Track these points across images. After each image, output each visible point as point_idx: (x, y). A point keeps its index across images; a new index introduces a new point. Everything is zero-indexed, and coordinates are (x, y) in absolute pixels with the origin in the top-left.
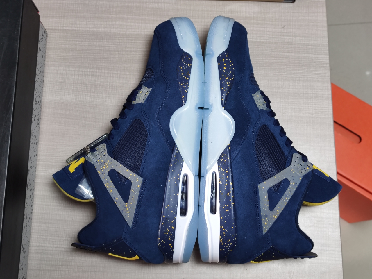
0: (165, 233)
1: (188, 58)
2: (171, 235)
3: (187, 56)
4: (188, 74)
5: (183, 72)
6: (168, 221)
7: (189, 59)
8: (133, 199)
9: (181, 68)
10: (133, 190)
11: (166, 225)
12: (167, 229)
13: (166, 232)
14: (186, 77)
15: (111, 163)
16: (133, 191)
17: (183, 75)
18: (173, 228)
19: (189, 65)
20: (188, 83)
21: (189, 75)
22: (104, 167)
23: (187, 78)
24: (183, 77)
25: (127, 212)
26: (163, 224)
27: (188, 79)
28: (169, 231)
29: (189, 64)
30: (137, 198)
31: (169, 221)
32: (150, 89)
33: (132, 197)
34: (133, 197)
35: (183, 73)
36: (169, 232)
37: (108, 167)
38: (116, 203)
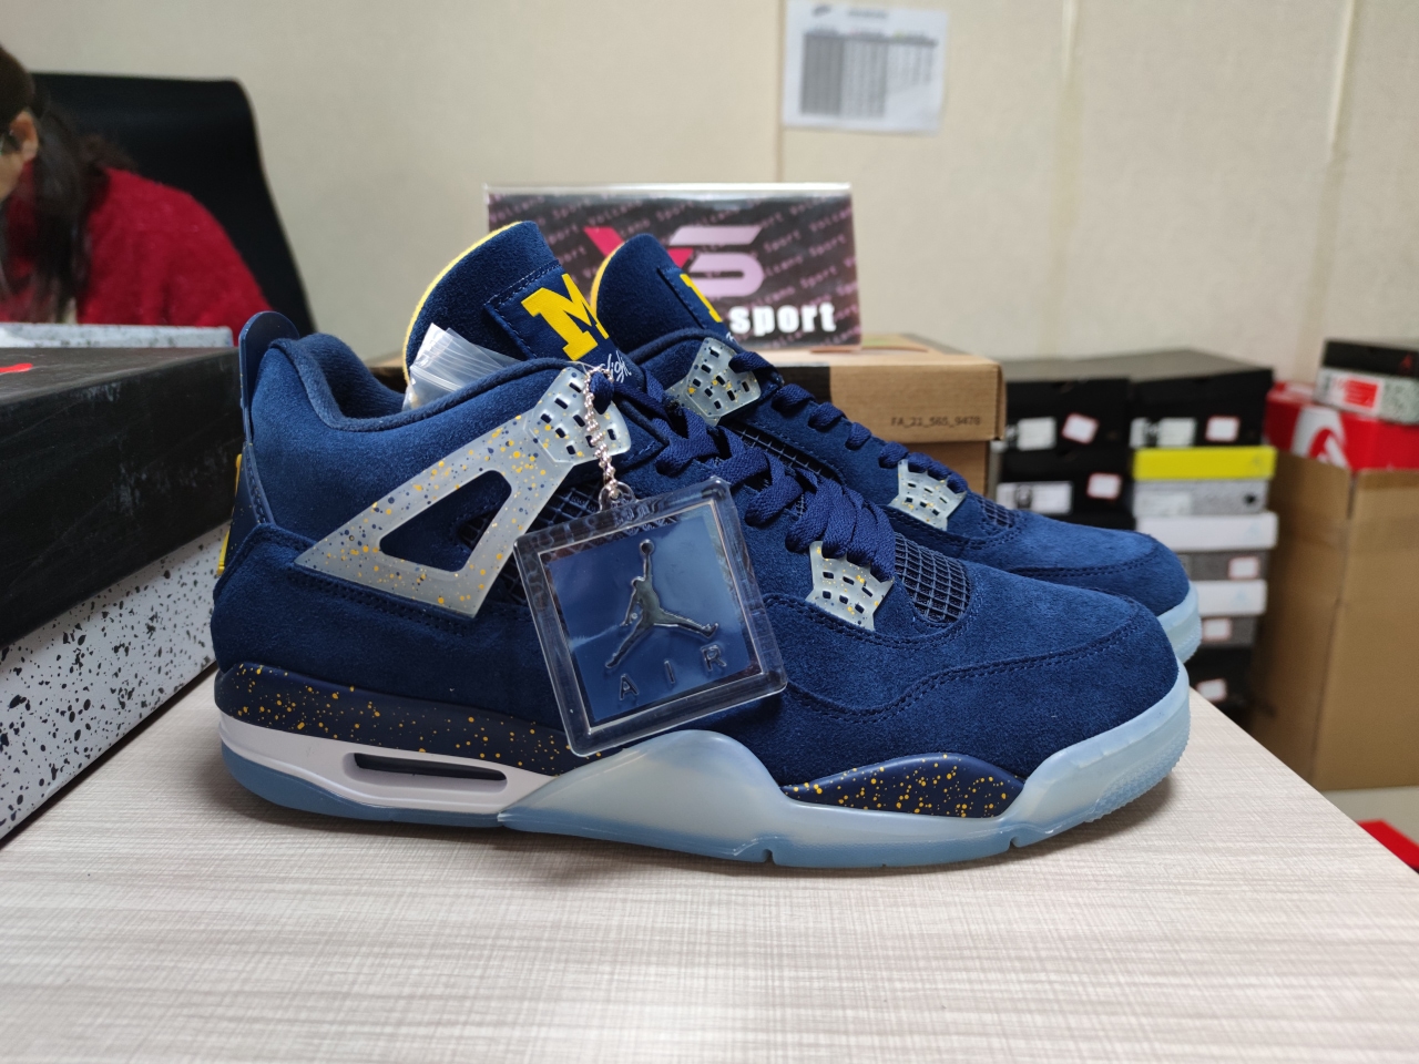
0: (279, 696)
1: (996, 798)
2: (277, 717)
3: (1004, 796)
4: (921, 805)
5: (929, 783)
6: (320, 709)
7: (991, 806)
8: (393, 576)
9: (949, 776)
12: (294, 705)
13: (283, 701)
14: (907, 797)
15: (533, 486)
16: (422, 579)
17: (916, 786)
18: (301, 726)
19: (961, 809)
20: (879, 805)
21: (917, 811)
22: (517, 454)
23: (903, 802)
24: (905, 787)
25: (343, 551)
26: (310, 689)
27: (899, 805)
28: (289, 710)
29: (964, 806)
31: (321, 713)
32: (869, 625)
33: (399, 573)
34: (401, 576)
35: (924, 784)
36: (286, 709)
37: (519, 471)
38: (375, 505)
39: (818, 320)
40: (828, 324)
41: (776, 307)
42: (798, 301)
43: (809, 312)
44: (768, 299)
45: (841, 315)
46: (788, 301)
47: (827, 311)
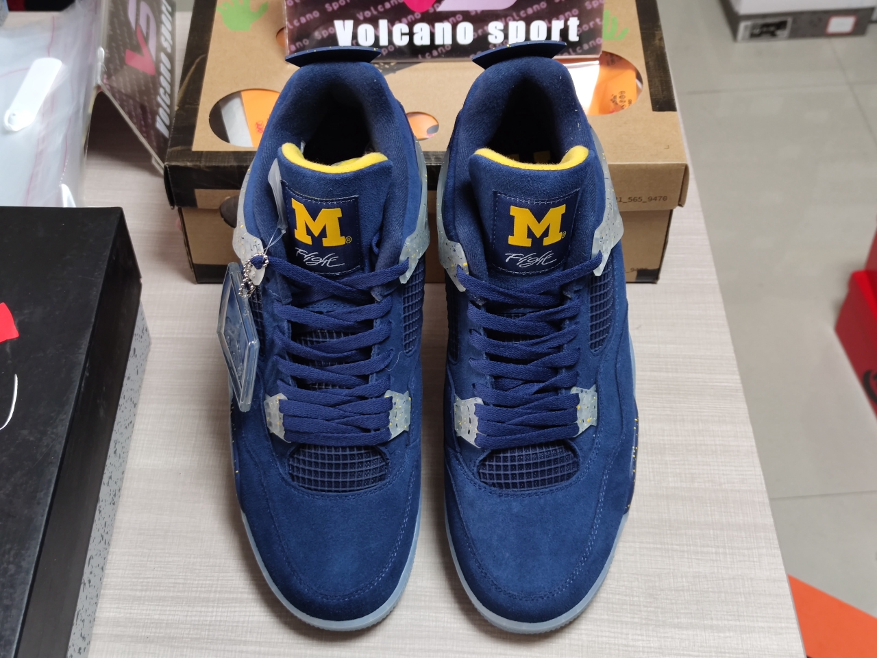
39: (564, 33)
40: (573, 36)
41: (528, 21)
42: (548, 16)
43: (557, 25)
44: (522, 14)
45: (585, 27)
46: (538, 16)
47: (574, 23)
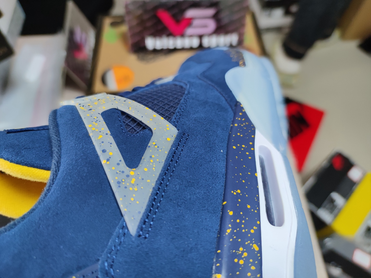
2: (253, 267)
6: (241, 229)
8: (152, 161)
10: (154, 143)
11: (237, 238)
12: (241, 249)
13: (240, 257)
16: (156, 145)
18: (257, 248)
25: (131, 189)
28: (245, 254)
30: (164, 161)
31: (244, 228)
33: (151, 157)
34: (153, 156)
36: (245, 257)
